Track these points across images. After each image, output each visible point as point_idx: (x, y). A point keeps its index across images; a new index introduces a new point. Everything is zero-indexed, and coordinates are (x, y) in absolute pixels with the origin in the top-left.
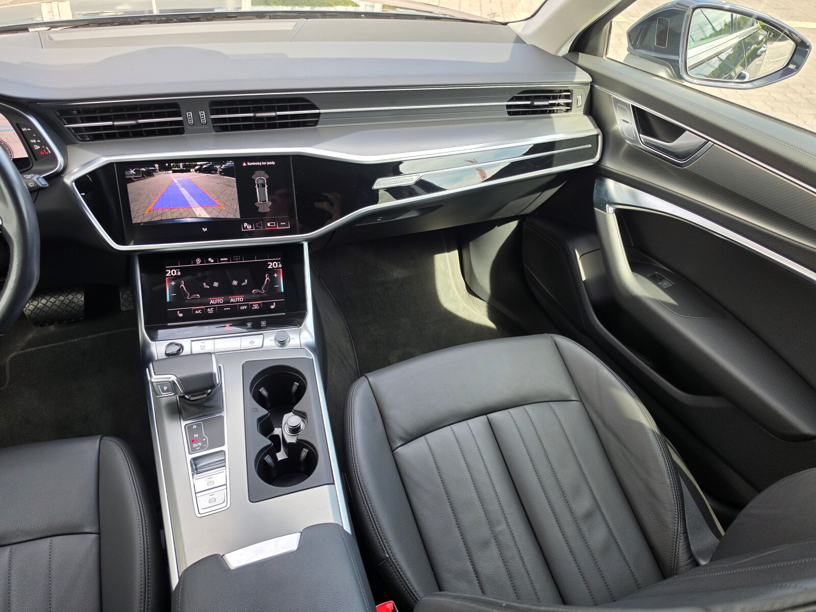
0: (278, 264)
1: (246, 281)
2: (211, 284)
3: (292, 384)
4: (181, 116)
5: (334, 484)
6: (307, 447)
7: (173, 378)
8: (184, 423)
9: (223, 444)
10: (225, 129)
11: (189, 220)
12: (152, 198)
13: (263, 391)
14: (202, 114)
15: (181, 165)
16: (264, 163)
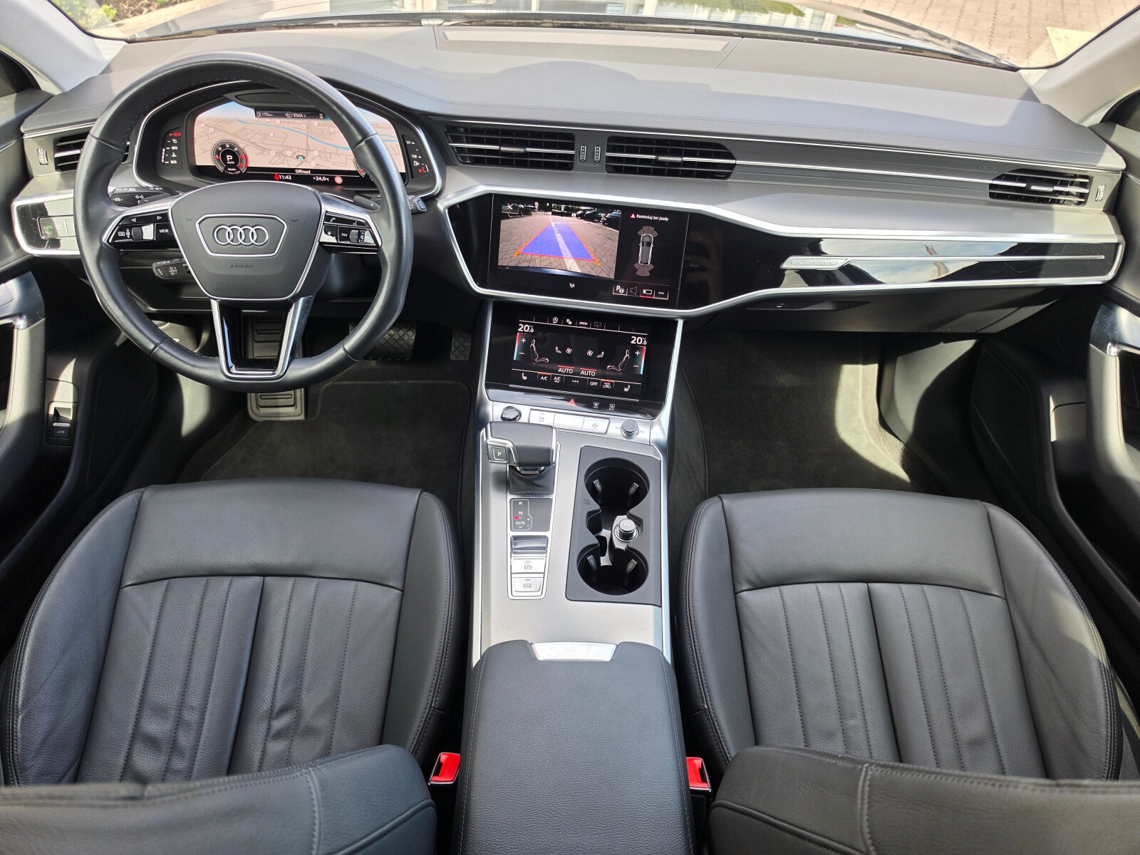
0: (643, 340)
1: (603, 353)
2: (563, 350)
3: (631, 485)
4: (573, 150)
5: (661, 606)
6: (636, 559)
7: (510, 445)
8: (510, 497)
9: (547, 530)
10: (618, 170)
11: (558, 272)
12: (524, 241)
13: (597, 483)
14: (598, 150)
15: (563, 206)
16: (656, 218)
